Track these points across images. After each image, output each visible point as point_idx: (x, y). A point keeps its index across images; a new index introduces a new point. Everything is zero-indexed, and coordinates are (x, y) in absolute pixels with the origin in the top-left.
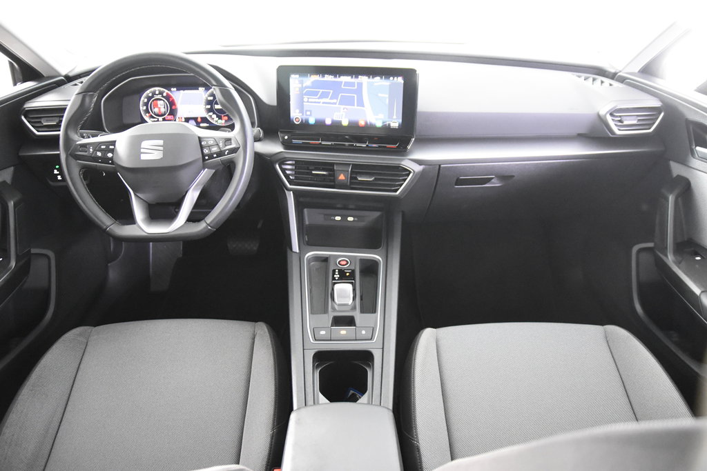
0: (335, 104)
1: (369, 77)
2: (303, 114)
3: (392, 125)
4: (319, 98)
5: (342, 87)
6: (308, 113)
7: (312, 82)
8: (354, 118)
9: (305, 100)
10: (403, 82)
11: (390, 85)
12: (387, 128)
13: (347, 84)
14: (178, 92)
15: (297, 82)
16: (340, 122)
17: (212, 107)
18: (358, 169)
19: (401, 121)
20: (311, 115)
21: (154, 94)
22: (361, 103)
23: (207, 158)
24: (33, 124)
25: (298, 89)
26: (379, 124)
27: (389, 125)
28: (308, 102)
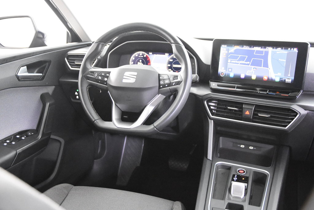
0: (248, 64)
1: (273, 48)
2: (226, 71)
3: (286, 81)
4: (238, 61)
5: (254, 54)
6: (230, 70)
7: (235, 50)
8: (260, 75)
9: (229, 61)
10: (297, 51)
11: (287, 53)
12: (282, 82)
13: (258, 52)
14: (153, 55)
15: (225, 49)
16: (251, 77)
17: (171, 66)
18: (259, 108)
19: (293, 78)
20: (231, 71)
21: (139, 55)
22: (266, 65)
23: (161, 87)
24: (70, 63)
25: (225, 54)
26: (277, 80)
27: (285, 80)
28: (231, 63)
